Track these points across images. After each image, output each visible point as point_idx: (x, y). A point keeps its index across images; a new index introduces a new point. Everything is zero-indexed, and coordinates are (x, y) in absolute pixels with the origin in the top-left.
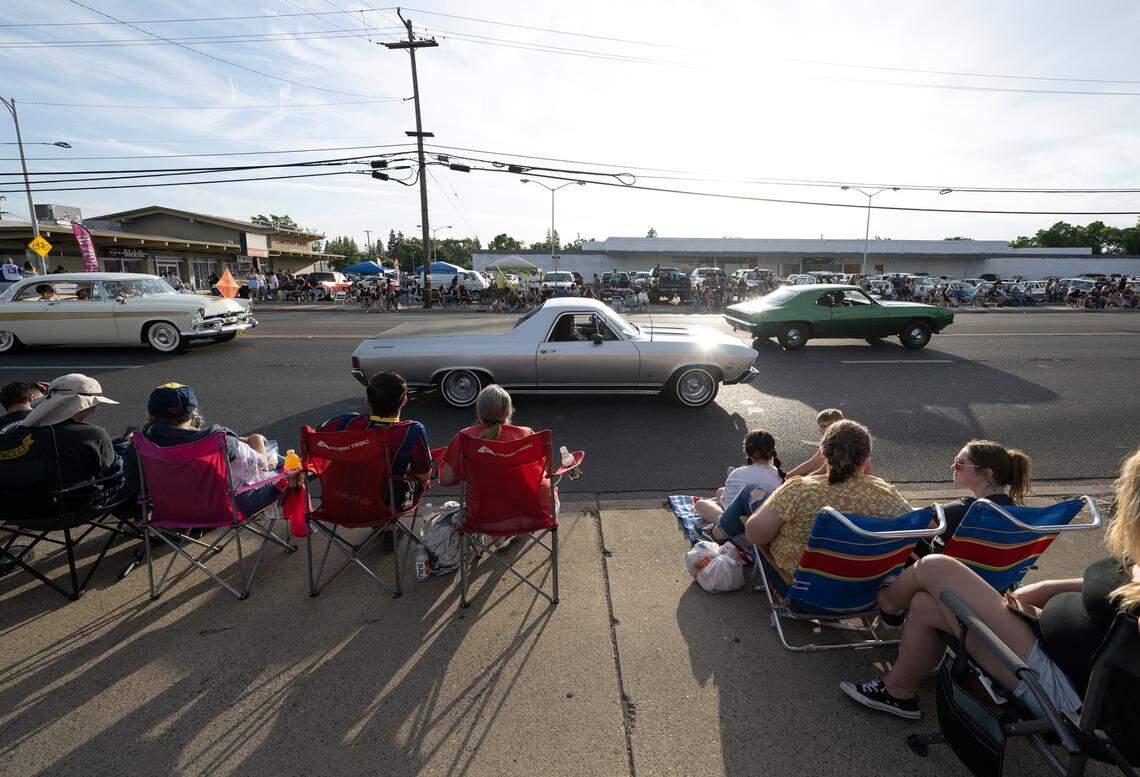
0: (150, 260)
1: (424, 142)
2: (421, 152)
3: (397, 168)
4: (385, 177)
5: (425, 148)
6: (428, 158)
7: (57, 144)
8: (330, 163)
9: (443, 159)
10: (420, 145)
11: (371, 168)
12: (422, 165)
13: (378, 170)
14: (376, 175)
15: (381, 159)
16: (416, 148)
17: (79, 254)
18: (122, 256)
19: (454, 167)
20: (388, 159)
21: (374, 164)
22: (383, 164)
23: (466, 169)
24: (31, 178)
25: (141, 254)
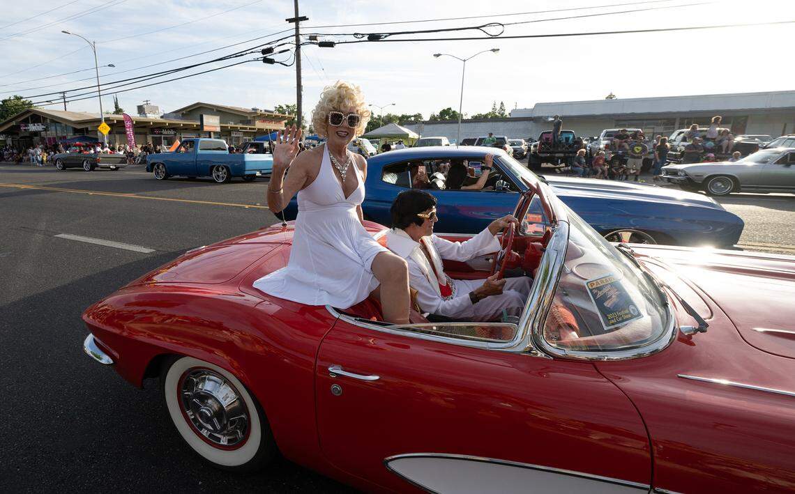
0: (178, 135)
1: (300, 26)
2: (297, 35)
3: (280, 52)
4: (271, 61)
5: (301, 31)
6: (302, 39)
7: (109, 66)
8: (236, 55)
9: (313, 38)
10: (297, 28)
11: (262, 56)
12: (298, 46)
13: (267, 55)
14: (266, 61)
15: (268, 46)
16: (294, 32)
17: (125, 133)
18: (161, 134)
19: (322, 44)
20: (273, 46)
21: (264, 52)
22: (270, 51)
23: (331, 44)
24: (101, 88)
25: (172, 132)
